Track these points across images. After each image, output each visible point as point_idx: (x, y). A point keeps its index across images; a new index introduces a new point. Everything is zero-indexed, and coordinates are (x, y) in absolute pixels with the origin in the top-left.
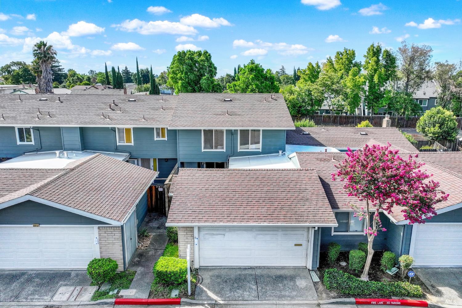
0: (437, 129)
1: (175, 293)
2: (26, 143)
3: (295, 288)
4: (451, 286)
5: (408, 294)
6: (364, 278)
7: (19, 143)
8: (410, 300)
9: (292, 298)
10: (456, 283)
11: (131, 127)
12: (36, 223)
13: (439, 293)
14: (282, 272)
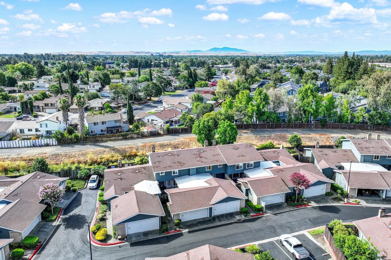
0: (295, 143)
1: (261, 213)
2: (175, 174)
3: (283, 207)
4: (312, 201)
5: (306, 204)
6: (296, 202)
7: (173, 175)
8: (306, 205)
9: (284, 209)
10: (313, 200)
11: (211, 165)
12: (226, 202)
13: (311, 203)
14: (279, 204)
